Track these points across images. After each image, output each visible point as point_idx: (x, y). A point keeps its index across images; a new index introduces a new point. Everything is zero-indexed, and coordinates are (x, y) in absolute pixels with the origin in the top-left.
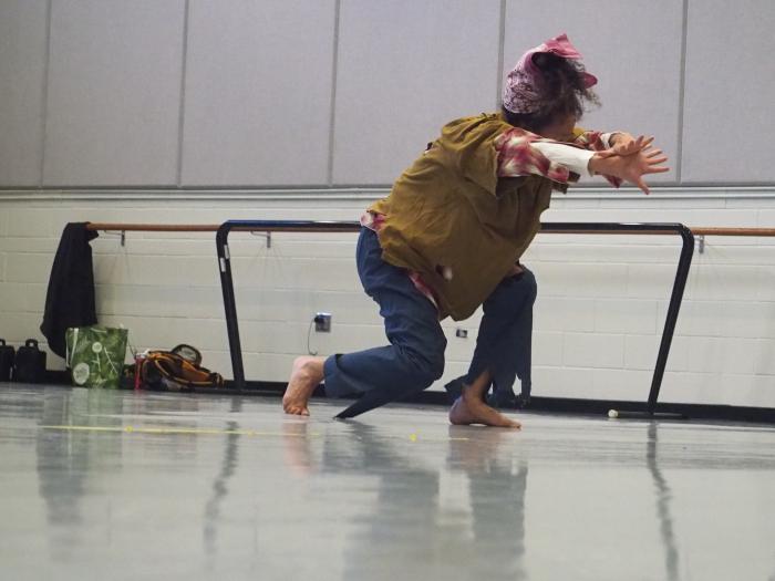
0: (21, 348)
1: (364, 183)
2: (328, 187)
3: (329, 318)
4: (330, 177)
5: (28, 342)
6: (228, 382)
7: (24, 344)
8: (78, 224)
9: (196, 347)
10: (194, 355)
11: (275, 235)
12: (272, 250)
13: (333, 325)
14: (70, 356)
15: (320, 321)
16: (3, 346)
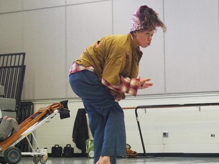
0: (65, 147)
1: (177, 92)
2: (165, 94)
3: (168, 133)
4: (165, 91)
5: (67, 145)
6: (138, 154)
7: (66, 146)
9: (129, 144)
10: (129, 147)
11: (147, 109)
12: (146, 114)
13: (169, 135)
14: (88, 149)
15: (164, 134)
16: (59, 147)
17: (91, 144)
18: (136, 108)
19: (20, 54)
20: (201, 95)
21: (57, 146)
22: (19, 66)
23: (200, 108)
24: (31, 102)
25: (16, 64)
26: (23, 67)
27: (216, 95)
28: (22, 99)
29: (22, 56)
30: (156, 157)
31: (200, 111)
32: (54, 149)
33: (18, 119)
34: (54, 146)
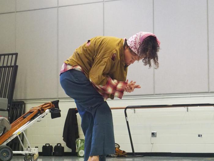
0: (56, 146)
1: (165, 93)
2: (153, 95)
3: (156, 133)
4: (154, 92)
5: (58, 144)
6: (127, 153)
7: (56, 145)
8: (73, 109)
10: (118, 146)
11: (136, 109)
12: (136, 113)
13: (157, 135)
14: (78, 148)
15: (153, 134)
16: (49, 146)
17: (81, 143)
18: (126, 109)
19: (12, 54)
20: (189, 96)
21: (48, 145)
22: (11, 66)
23: (188, 109)
24: (23, 102)
25: (9, 64)
26: (16, 68)
27: (204, 96)
28: (14, 98)
29: (14, 56)
30: (144, 156)
31: (188, 111)
32: (44, 148)
33: (9, 118)
34: (45, 145)
